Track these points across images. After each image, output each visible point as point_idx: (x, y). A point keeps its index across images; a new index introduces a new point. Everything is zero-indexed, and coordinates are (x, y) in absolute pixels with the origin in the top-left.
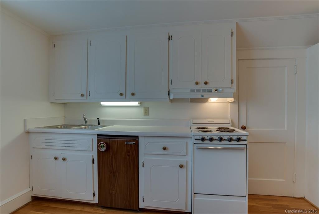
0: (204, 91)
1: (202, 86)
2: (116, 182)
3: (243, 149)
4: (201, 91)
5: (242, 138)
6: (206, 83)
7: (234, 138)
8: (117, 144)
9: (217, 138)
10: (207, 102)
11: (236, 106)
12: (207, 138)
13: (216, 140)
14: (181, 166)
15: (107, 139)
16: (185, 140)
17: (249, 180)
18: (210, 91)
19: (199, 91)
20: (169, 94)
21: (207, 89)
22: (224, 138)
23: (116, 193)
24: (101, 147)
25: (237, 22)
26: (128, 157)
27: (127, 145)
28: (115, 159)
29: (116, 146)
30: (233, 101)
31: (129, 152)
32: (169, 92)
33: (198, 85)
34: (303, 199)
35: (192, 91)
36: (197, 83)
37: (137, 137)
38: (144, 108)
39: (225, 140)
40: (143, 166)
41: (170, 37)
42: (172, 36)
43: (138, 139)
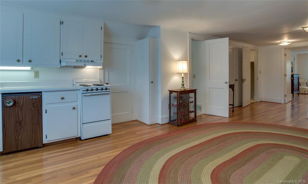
0: (85, 61)
1: (83, 58)
2: (22, 128)
3: (108, 94)
4: (83, 61)
5: (108, 88)
6: (86, 56)
7: (104, 88)
8: (23, 99)
9: (95, 89)
10: (85, 68)
11: (103, 71)
12: (89, 89)
13: (95, 90)
14: (74, 108)
15: (13, 97)
16: (76, 92)
17: (112, 116)
18: (88, 61)
19: (81, 61)
20: (60, 63)
21: (86, 60)
22: (99, 89)
23: (22, 138)
24: (8, 103)
25: (104, 22)
26: (33, 108)
27: (32, 99)
28: (21, 111)
29: (22, 101)
30: (102, 68)
31: (34, 104)
32: (60, 61)
33: (80, 58)
34: (136, 120)
35: (77, 61)
36: (80, 56)
37: (41, 92)
38: (34, 71)
39: (99, 90)
40: (46, 112)
41: (62, 22)
42: (63, 22)
43: (42, 94)
